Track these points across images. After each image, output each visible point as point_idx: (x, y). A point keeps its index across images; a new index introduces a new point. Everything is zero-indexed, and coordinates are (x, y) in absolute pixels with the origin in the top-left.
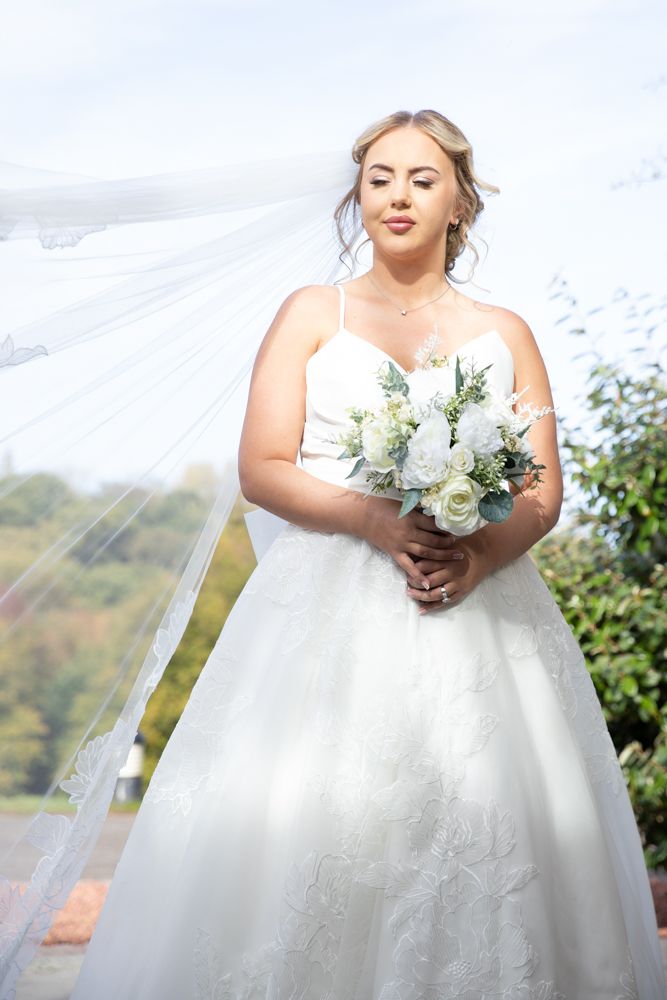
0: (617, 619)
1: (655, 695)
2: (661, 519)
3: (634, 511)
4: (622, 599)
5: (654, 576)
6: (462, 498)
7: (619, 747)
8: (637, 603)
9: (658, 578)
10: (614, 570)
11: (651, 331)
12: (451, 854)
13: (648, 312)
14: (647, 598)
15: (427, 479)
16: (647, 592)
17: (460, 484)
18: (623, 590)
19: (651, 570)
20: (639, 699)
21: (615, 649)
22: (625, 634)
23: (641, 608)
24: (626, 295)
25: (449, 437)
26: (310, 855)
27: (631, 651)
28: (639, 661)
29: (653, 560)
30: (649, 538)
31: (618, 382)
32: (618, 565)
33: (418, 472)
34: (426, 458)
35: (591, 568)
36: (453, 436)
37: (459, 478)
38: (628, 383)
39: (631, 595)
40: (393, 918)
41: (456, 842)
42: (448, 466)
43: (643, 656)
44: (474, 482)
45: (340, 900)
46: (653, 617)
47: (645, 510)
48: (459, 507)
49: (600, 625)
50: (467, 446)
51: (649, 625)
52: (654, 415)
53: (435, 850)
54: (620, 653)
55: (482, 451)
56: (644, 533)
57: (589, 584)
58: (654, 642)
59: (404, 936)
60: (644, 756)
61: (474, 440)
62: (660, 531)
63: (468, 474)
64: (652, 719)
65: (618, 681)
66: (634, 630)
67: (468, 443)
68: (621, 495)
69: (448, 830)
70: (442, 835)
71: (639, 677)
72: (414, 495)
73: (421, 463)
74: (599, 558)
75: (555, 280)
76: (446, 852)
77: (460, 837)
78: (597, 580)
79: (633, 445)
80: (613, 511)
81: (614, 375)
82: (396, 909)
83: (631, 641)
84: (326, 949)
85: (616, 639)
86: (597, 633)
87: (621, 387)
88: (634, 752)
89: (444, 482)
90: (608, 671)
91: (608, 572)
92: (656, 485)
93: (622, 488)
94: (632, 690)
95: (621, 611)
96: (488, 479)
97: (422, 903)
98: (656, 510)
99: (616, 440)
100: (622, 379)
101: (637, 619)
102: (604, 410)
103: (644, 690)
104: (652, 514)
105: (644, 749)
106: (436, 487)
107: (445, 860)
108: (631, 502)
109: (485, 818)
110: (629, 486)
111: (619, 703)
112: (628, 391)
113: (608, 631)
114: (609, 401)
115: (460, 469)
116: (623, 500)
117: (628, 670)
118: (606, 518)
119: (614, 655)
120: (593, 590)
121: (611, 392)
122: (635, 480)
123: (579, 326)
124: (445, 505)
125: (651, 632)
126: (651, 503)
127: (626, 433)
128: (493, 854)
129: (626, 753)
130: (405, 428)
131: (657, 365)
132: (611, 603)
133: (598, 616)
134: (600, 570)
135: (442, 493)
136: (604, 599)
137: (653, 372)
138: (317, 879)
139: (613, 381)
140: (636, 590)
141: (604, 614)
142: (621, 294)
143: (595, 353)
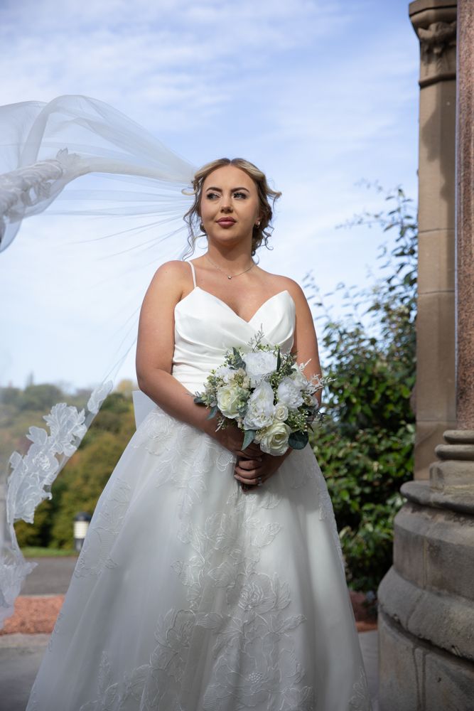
0: (338, 459)
1: (358, 499)
2: (362, 405)
3: (348, 401)
4: (341, 448)
5: (358, 436)
6: (280, 436)
7: (339, 529)
8: (349, 451)
9: (360, 438)
10: (336, 432)
11: (357, 305)
12: (250, 607)
13: (355, 296)
14: (355, 447)
15: (260, 425)
16: (355, 444)
17: (279, 428)
18: (342, 444)
19: (356, 433)
20: (350, 502)
21: (337, 475)
22: (342, 467)
23: (351, 453)
24: (343, 286)
25: (273, 398)
26: (171, 610)
27: (345, 476)
28: (350, 481)
29: (357, 428)
30: (355, 415)
31: (339, 332)
32: (339, 430)
33: (254, 420)
34: (259, 412)
35: (324, 431)
36: (275, 397)
37: (279, 424)
38: (345, 333)
39: (346, 446)
40: (215, 647)
41: (253, 600)
42: (274, 417)
43: (352, 479)
44: (287, 426)
45: (188, 638)
46: (358, 458)
47: (354, 400)
48: (278, 441)
49: (329, 462)
50: (285, 405)
51: (356, 462)
52: (357, 349)
53: (241, 604)
54: (340, 477)
55: (293, 407)
56: (353, 412)
57: (323, 440)
58: (358, 471)
59: (221, 657)
60: (352, 534)
61: (288, 401)
62: (362, 411)
63: (285, 422)
64: (357, 512)
65: (339, 492)
66: (347, 465)
67: (284, 402)
68: (341, 392)
69: (248, 592)
70: (245, 595)
71: (350, 490)
72: (251, 433)
73: (256, 415)
74: (328, 426)
75: (307, 277)
76: (247, 606)
77: (257, 596)
78: (328, 438)
79: (347, 365)
80: (336, 401)
81: (337, 327)
82: (217, 640)
83: (345, 471)
84: (177, 667)
85: (337, 469)
86: (327, 466)
87: (341, 334)
88: (347, 532)
89: (270, 427)
90: (334, 487)
91: (333, 434)
92: (359, 386)
93: (342, 388)
94: (347, 497)
95: (341, 454)
96: (296, 424)
97: (233, 637)
98: (359, 400)
99: (337, 362)
100: (341, 329)
101: (349, 459)
102: (332, 347)
103: (352, 497)
104: (357, 402)
105: (352, 530)
106: (266, 429)
107: (246, 611)
108: (346, 395)
109: (272, 585)
110: (346, 387)
111: (339, 504)
112: (345, 337)
113: (333, 465)
114: (334, 342)
115: (280, 418)
116: (342, 394)
117: (344, 486)
118: (332, 405)
119: (337, 478)
120: (325, 443)
121: (336, 337)
122: (349, 384)
123: (319, 301)
124: (270, 440)
125: (357, 466)
126: (357, 396)
127: (343, 359)
128: (276, 607)
129: (343, 533)
130: (246, 391)
131: (359, 324)
132: (335, 451)
133: (328, 457)
134: (328, 433)
135: (268, 433)
136: (331, 448)
137: (358, 326)
138: (174, 626)
139: (337, 331)
140: (348, 444)
141: (331, 456)
142: (341, 286)
143: (327, 316)
